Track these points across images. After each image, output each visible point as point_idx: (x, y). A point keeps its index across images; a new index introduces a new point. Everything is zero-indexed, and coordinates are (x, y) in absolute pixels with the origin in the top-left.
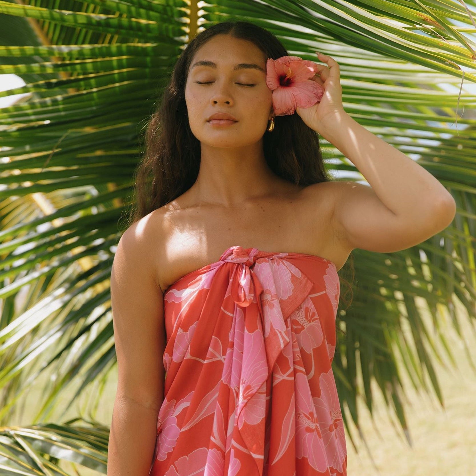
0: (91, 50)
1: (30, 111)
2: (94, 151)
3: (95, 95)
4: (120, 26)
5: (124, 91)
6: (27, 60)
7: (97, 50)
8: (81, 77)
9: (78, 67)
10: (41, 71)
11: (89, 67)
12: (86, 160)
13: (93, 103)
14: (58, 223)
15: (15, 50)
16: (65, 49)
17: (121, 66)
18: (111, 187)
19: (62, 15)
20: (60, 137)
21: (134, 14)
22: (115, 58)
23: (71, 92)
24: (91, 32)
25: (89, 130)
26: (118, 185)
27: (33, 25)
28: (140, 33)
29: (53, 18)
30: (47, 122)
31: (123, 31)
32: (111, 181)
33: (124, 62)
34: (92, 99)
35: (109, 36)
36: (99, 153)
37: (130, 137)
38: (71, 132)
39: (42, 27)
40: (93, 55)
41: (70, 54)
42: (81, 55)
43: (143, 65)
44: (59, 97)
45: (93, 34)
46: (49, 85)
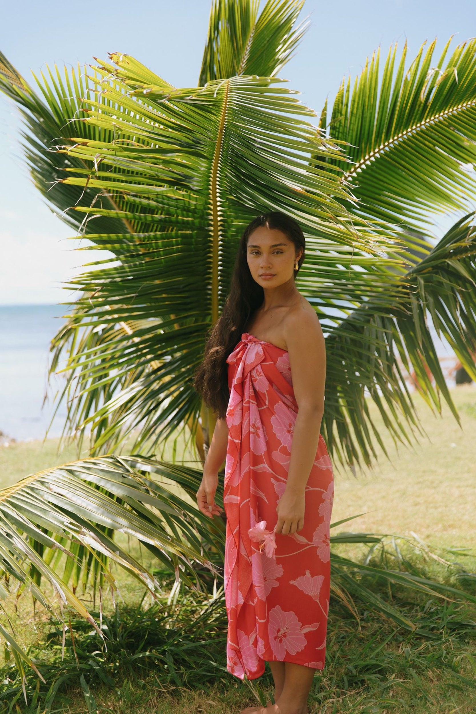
0: (161, 235)
1: (128, 270)
2: (162, 294)
3: (163, 260)
4: (177, 222)
5: (179, 258)
6: (119, 241)
7: (164, 235)
8: (155, 250)
9: (154, 245)
10: (127, 248)
11: (160, 244)
12: (157, 300)
13: (161, 265)
14: (137, 340)
15: (113, 236)
16: (142, 235)
17: (177, 244)
18: (172, 317)
19: (140, 216)
20: (140, 286)
21: (185, 215)
22: (174, 240)
23: (147, 259)
24: (159, 226)
25: (157, 282)
26: (176, 316)
27: (124, 221)
28: (189, 226)
29: (135, 218)
30: (131, 277)
31: (179, 225)
32: (172, 314)
33: (180, 241)
34: (161, 263)
35: (171, 228)
36: (164, 296)
37: (182, 286)
38: (146, 284)
39: (130, 223)
40: (162, 238)
41: (145, 238)
42: (156, 238)
43: (191, 244)
44: (137, 263)
45: (161, 227)
46: (132, 256)
